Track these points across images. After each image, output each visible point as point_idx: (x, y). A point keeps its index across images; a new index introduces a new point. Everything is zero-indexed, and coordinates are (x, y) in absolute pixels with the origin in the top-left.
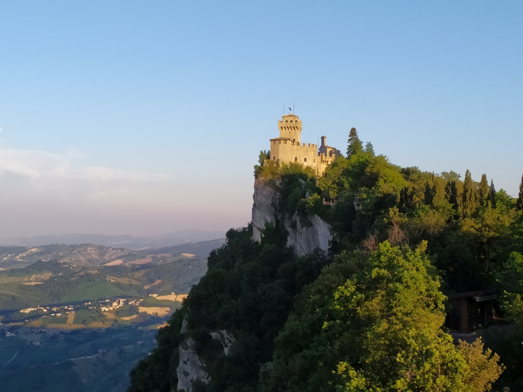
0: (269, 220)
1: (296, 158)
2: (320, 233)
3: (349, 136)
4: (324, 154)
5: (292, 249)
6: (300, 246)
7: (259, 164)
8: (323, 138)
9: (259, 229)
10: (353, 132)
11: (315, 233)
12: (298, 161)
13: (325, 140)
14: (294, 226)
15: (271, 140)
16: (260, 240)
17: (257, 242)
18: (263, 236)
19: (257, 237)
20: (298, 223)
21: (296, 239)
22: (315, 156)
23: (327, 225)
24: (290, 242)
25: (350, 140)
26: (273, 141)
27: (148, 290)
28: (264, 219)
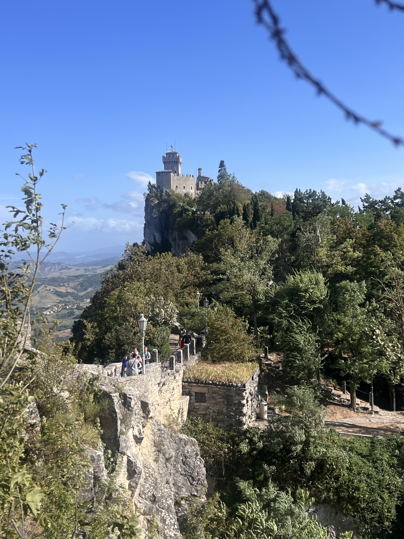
0: (157, 236)
1: (177, 187)
3: (220, 167)
4: (200, 183)
7: (149, 193)
8: (200, 169)
9: (149, 243)
10: (222, 164)
12: (178, 189)
13: (202, 171)
14: (174, 239)
15: (156, 173)
16: (150, 251)
18: (153, 248)
19: (149, 248)
20: (177, 237)
22: (192, 184)
24: (173, 252)
25: (219, 171)
26: (158, 173)
27: (82, 296)
28: (153, 235)
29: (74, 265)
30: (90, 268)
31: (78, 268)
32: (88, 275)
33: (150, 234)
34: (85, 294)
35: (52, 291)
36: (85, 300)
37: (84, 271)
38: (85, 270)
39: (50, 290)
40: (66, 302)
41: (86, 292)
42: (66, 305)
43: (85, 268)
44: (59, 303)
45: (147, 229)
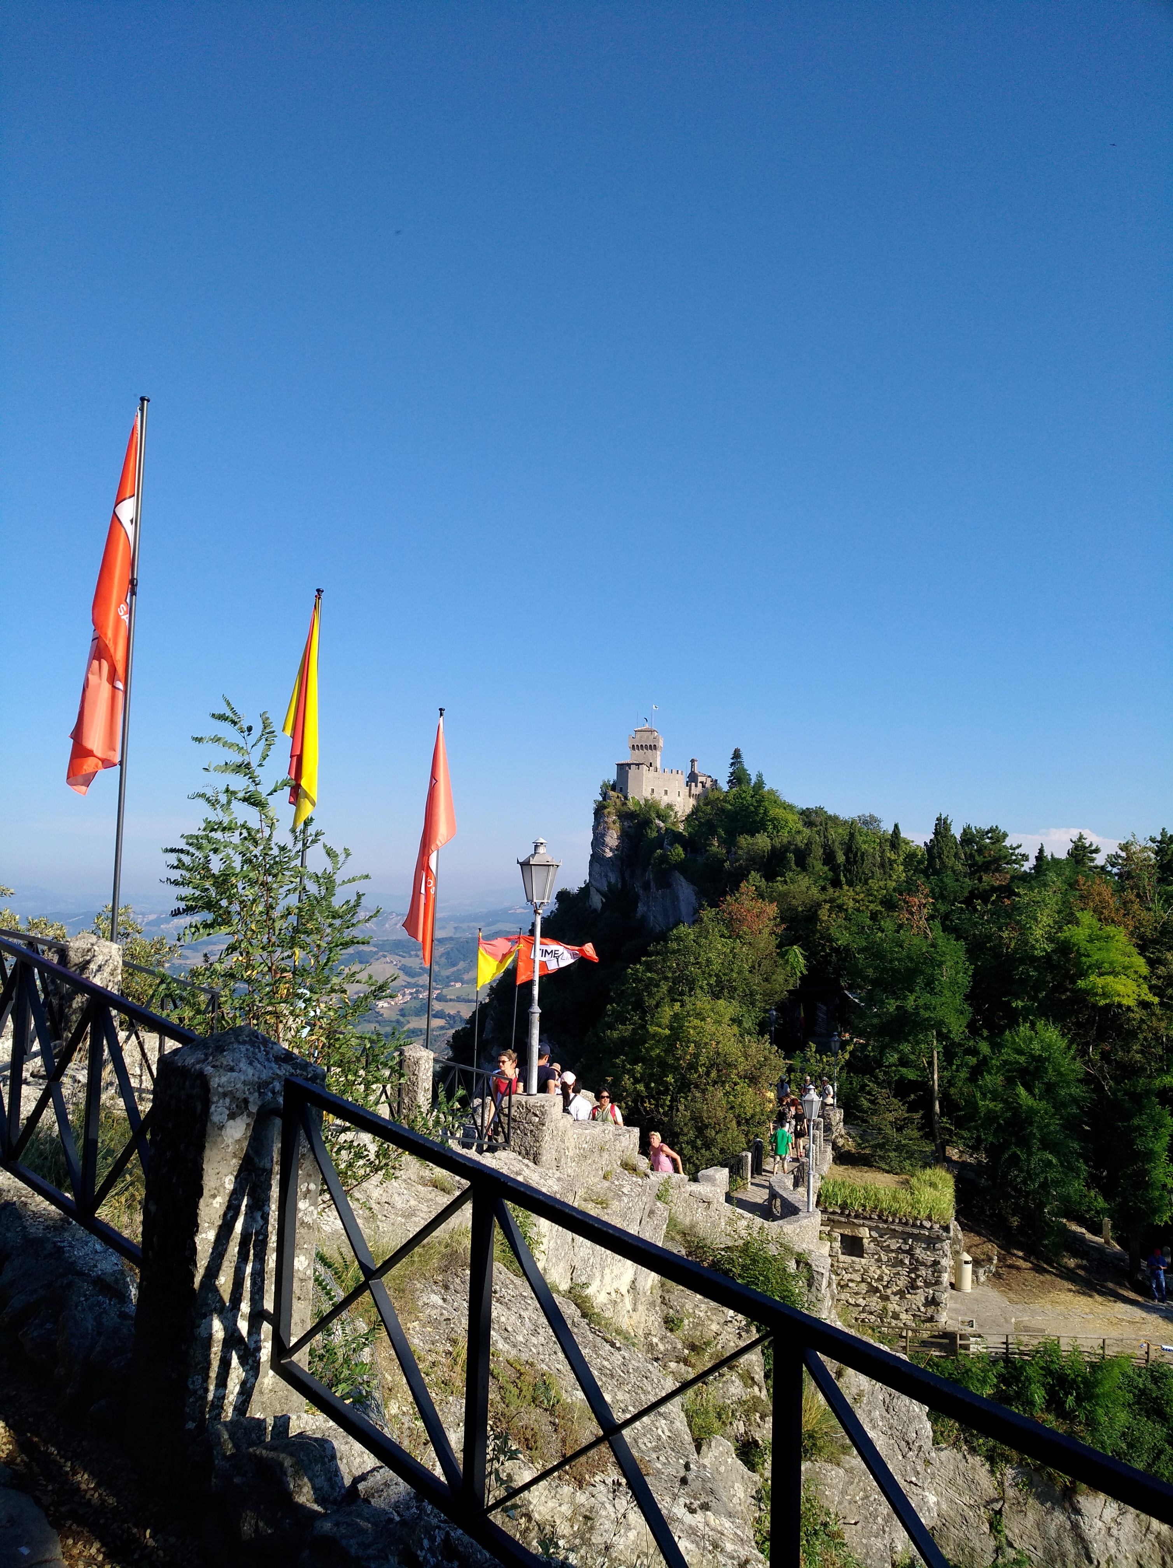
0: (613, 880)
1: (653, 790)
2: (682, 897)
3: (732, 758)
4: (693, 784)
5: (644, 918)
6: (654, 917)
7: (601, 799)
8: (693, 761)
9: (598, 890)
10: (737, 755)
11: (675, 898)
12: (655, 795)
13: (696, 764)
14: (646, 886)
15: (618, 766)
16: (599, 906)
17: (595, 910)
18: (604, 900)
19: (597, 901)
20: (652, 884)
21: (648, 907)
22: (680, 787)
23: (692, 886)
24: (641, 908)
25: (732, 764)
27: (448, 977)
28: (606, 876)
33: (601, 875)
34: (453, 973)
35: (396, 965)
36: (452, 984)
37: (453, 930)
38: (455, 928)
39: (392, 962)
40: (417, 986)
41: (455, 969)
42: (417, 992)
43: (456, 925)
44: (405, 987)
45: (596, 865)
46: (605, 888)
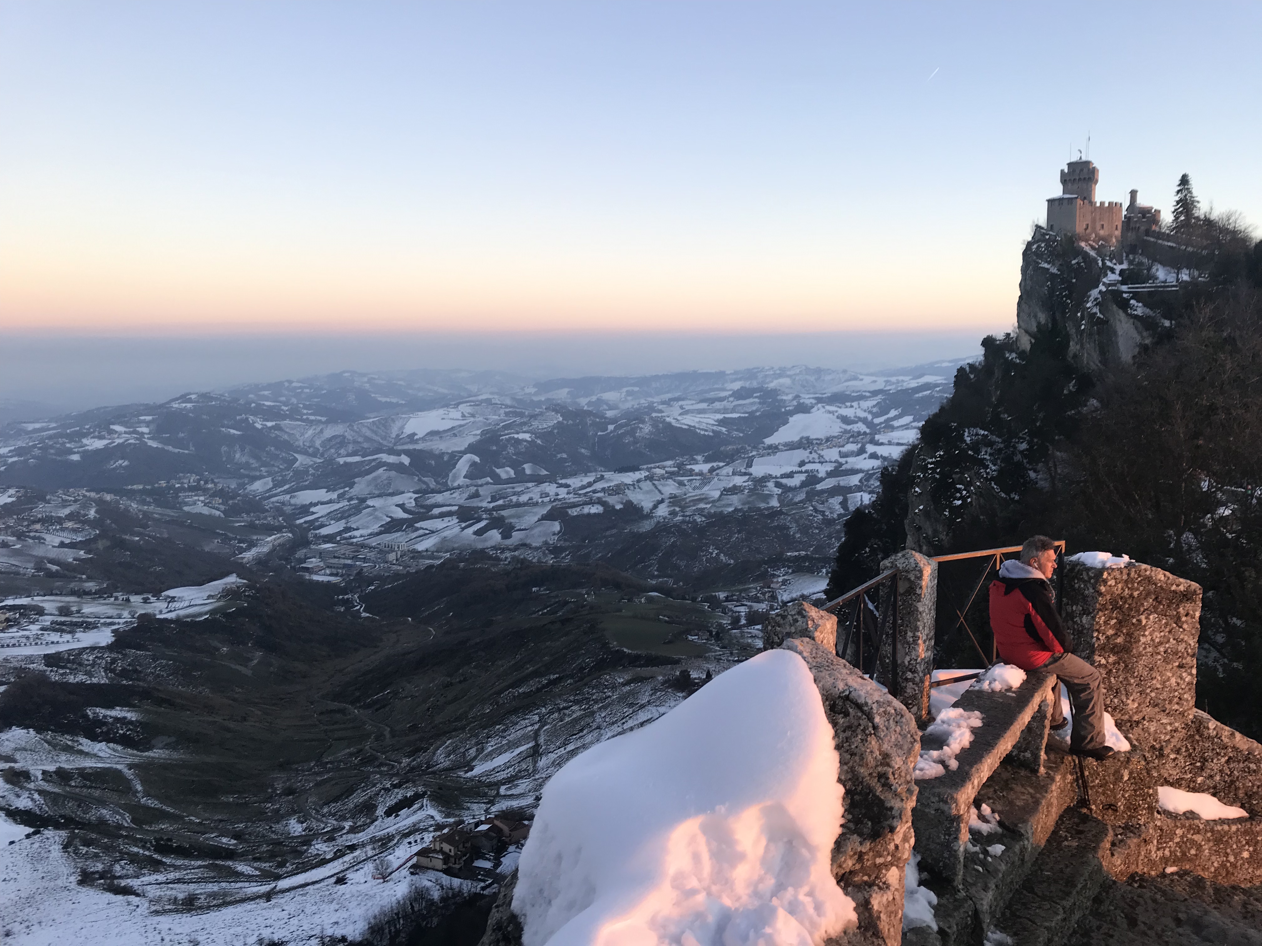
0: (1043, 320)
1: (1087, 226)
2: (1120, 333)
3: (1179, 185)
5: (1076, 358)
6: (1088, 354)
8: (1133, 194)
9: (1027, 334)
10: (1184, 181)
11: (1112, 334)
12: (1091, 231)
13: (1137, 196)
15: (1049, 201)
17: (1024, 352)
18: (1033, 341)
22: (1118, 220)
24: (1073, 348)
25: (1178, 192)
26: (1051, 202)
28: (1035, 316)
29: (867, 375)
30: (894, 379)
31: (874, 378)
32: (890, 390)
33: (1029, 315)
38: (885, 382)
41: (886, 417)
43: (886, 379)
45: (1024, 306)
46: (1034, 329)
